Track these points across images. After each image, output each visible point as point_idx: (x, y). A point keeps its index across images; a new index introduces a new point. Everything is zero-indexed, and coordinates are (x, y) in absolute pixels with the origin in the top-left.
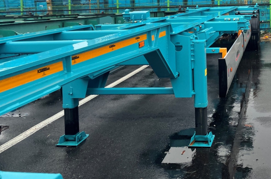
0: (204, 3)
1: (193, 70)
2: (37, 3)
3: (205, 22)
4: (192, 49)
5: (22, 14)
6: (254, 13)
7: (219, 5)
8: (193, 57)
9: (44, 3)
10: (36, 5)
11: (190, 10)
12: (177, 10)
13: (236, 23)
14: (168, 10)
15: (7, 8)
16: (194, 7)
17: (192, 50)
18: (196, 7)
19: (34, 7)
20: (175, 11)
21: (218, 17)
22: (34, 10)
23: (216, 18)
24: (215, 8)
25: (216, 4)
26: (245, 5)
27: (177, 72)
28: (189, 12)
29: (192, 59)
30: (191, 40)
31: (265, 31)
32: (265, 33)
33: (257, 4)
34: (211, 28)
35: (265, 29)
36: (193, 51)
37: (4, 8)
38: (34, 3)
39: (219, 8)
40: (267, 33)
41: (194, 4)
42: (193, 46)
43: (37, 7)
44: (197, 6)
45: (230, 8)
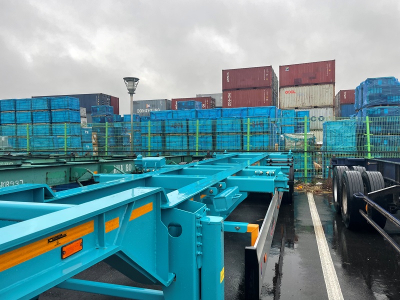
0: (234, 148)
1: (200, 270)
2: (84, 143)
3: (229, 178)
4: (199, 234)
5: (65, 153)
6: (288, 161)
7: (248, 150)
8: (200, 248)
9: (90, 144)
10: (82, 146)
11: (219, 156)
12: (206, 154)
13: (272, 181)
14: (197, 155)
15: (56, 148)
16: (222, 152)
17: (198, 237)
18: (224, 151)
19: (81, 147)
20: (203, 156)
21: (247, 168)
22: (81, 150)
23: (244, 169)
24: (244, 154)
25: (245, 149)
26: (276, 151)
27: (173, 274)
28: (218, 159)
29: (199, 253)
30: (197, 218)
31: (299, 181)
32: (299, 182)
33: (290, 150)
34: (236, 188)
35: (299, 178)
36: (200, 238)
37: (53, 148)
38: (81, 144)
39: (248, 154)
40: (301, 183)
41: (223, 148)
42: (200, 229)
43: (84, 147)
44: (226, 151)
45: (261, 155)
